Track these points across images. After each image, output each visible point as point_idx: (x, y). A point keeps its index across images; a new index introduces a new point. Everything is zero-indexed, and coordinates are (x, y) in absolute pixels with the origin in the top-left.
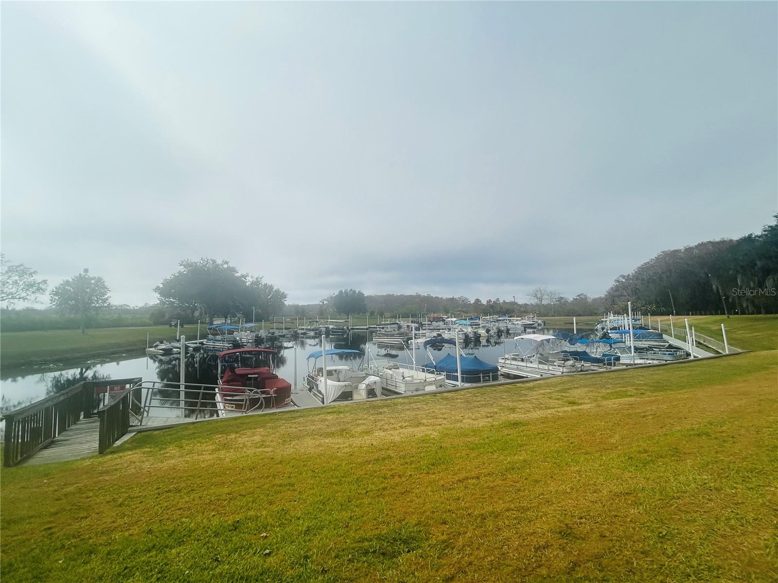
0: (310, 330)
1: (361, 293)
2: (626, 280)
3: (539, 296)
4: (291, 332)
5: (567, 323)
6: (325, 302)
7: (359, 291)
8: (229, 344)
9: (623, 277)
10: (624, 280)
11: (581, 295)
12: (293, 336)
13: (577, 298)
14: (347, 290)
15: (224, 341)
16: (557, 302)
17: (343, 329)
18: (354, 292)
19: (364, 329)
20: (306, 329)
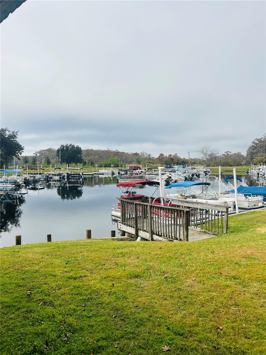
0: (55, 175)
1: (79, 147)
2: (259, 142)
3: (205, 152)
4: (44, 177)
5: (225, 171)
6: (38, 155)
7: (77, 146)
8: (12, 185)
9: (258, 140)
10: (258, 142)
11: (228, 152)
12: (45, 179)
13: (225, 154)
14: (68, 145)
15: (7, 183)
16: (209, 157)
17: (79, 174)
18: (73, 146)
19: (91, 175)
20: (52, 174)
